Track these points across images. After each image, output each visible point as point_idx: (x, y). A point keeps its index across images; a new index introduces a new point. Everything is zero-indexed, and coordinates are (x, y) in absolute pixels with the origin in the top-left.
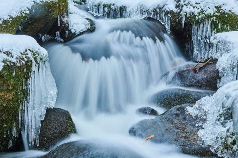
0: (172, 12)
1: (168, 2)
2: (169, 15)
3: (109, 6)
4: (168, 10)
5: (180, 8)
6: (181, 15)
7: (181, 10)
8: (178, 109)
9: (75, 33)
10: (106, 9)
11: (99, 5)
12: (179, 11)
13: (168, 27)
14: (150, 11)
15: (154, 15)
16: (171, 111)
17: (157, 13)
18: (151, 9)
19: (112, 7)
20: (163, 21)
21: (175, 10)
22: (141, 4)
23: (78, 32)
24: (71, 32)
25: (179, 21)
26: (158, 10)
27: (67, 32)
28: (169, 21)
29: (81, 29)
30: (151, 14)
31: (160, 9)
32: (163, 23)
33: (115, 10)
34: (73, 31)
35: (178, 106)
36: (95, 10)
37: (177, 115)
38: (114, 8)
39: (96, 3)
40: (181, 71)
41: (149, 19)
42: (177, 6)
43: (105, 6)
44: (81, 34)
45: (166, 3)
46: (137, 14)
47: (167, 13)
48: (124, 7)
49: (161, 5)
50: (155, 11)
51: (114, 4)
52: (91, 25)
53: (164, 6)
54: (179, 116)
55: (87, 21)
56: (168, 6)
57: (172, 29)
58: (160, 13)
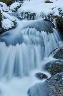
0: (57, 17)
1: (55, 11)
2: (56, 18)
3: (28, 13)
4: (55, 16)
5: (62, 14)
6: (62, 18)
7: (62, 15)
8: (58, 76)
9: (5, 29)
10: (26, 14)
11: (23, 13)
12: (61, 16)
13: (55, 25)
14: (46, 16)
15: (48, 18)
16: (54, 77)
17: (50, 17)
18: (47, 15)
19: (29, 13)
20: (53, 21)
21: (59, 15)
22: (42, 12)
23: (7, 28)
24: (3, 29)
25: (61, 21)
26: (50, 15)
27: (1, 29)
28: (56, 22)
29: (9, 27)
30: (47, 17)
31: (51, 15)
32: (53, 23)
33: (30, 15)
34: (4, 28)
35: (57, 74)
36: (21, 15)
37: (57, 80)
38: (30, 14)
39: (22, 12)
40: (62, 50)
41: (46, 20)
42: (60, 13)
43: (25, 13)
44: (9, 30)
45: (55, 12)
46: (40, 18)
47: (55, 17)
48: (35, 13)
49: (52, 13)
50: (49, 16)
51: (30, 12)
52: (14, 25)
53: (53, 13)
54: (58, 81)
55: (12, 22)
56: (55, 13)
57: (58, 25)
58: (51, 17)
